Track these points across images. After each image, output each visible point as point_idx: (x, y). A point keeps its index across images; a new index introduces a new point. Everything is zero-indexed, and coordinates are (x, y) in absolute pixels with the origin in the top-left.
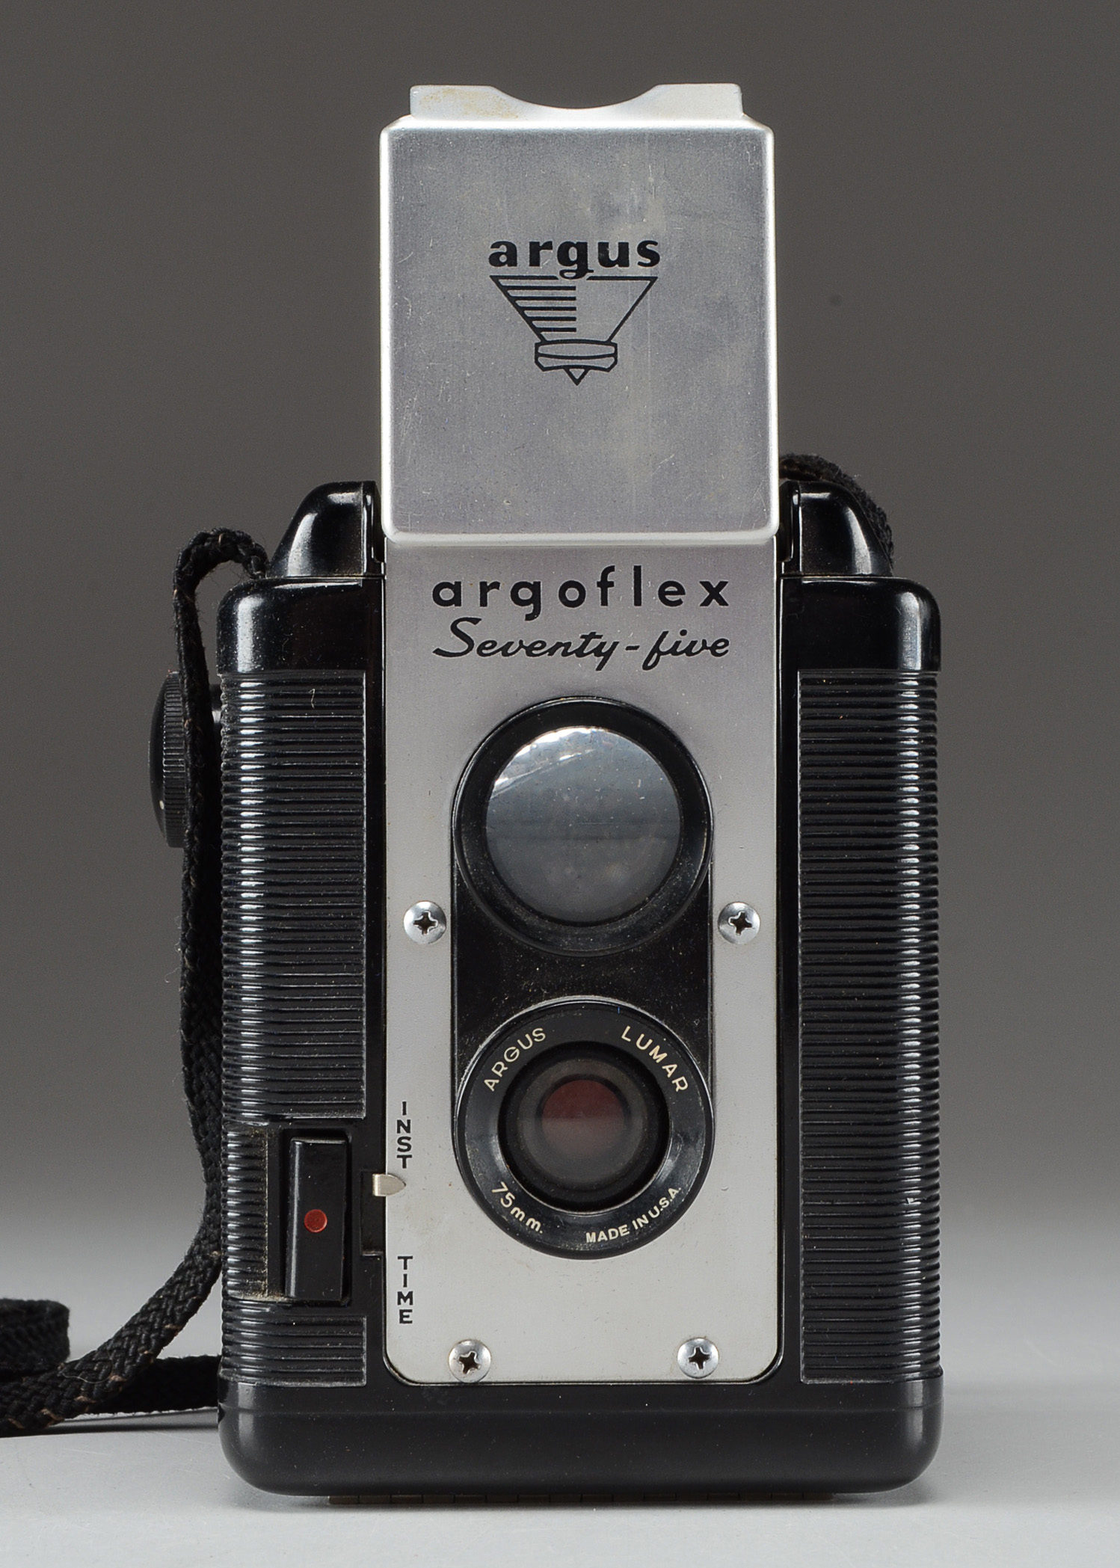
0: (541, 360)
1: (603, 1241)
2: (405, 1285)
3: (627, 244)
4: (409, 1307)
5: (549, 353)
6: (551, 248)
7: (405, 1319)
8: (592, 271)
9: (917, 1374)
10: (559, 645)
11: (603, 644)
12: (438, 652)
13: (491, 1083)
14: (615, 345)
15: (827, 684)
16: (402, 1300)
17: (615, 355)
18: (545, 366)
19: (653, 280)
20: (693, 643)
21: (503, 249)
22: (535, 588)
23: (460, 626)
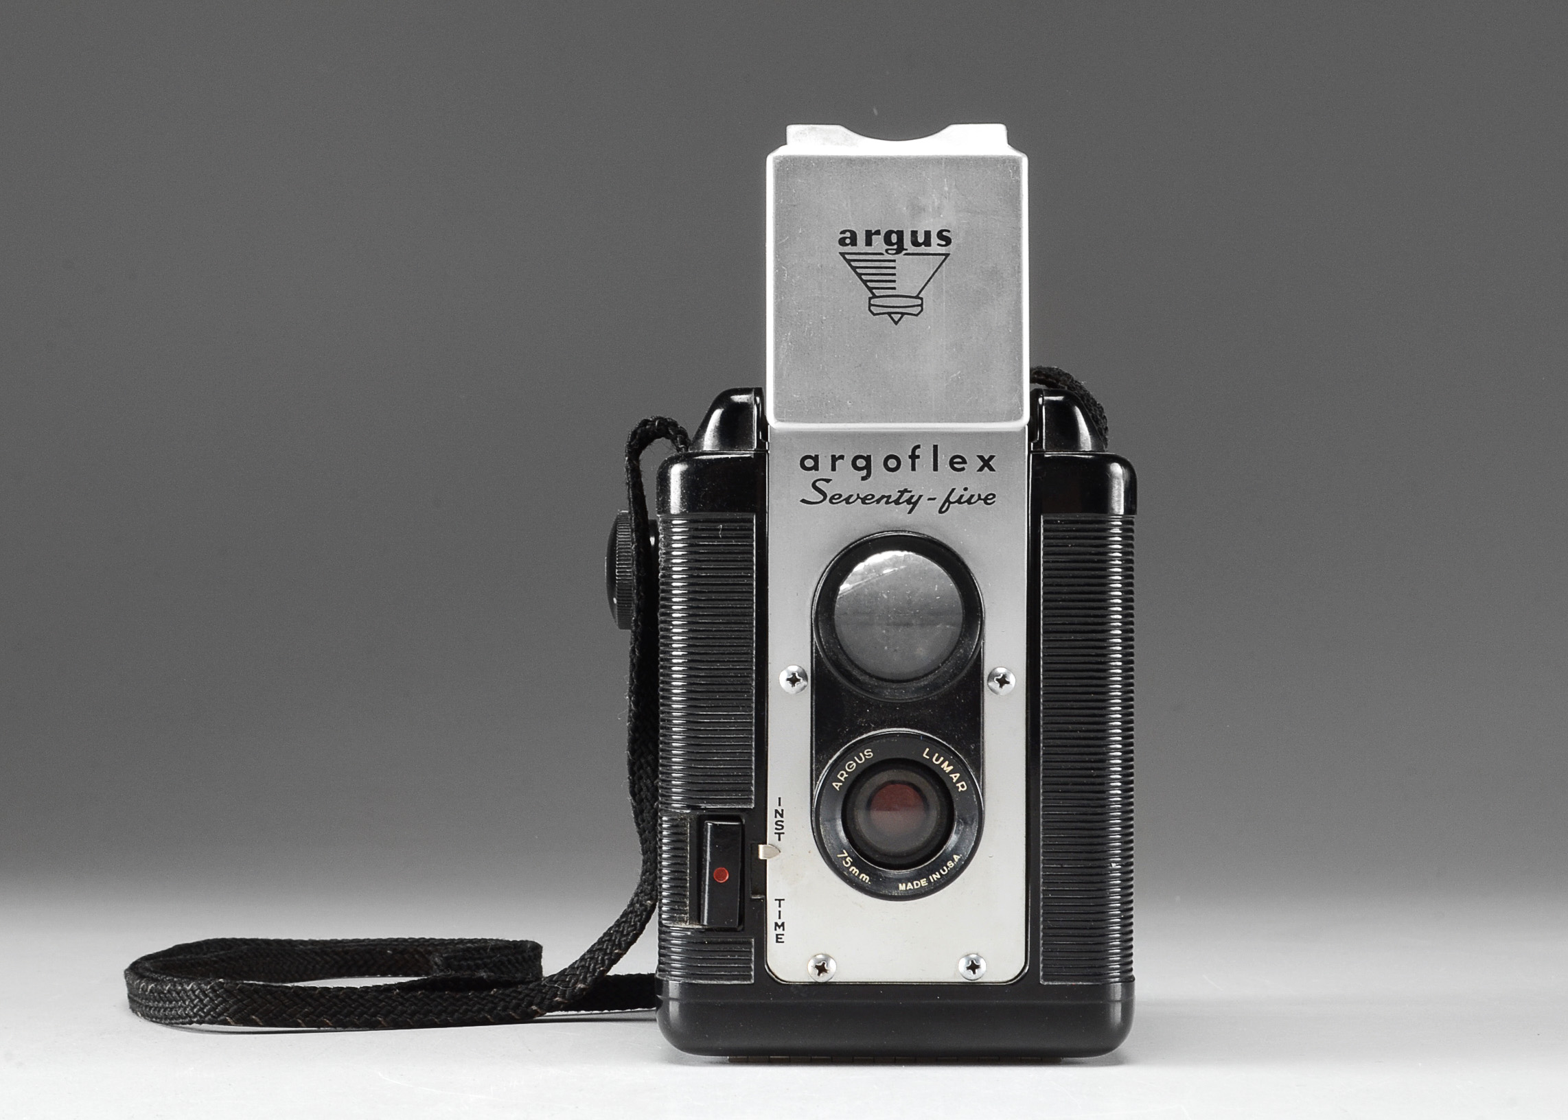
0: (872, 308)
1: (910, 889)
2: (780, 918)
3: (930, 232)
4: (782, 932)
5: (878, 304)
6: (879, 234)
7: (779, 940)
8: (906, 250)
9: (1117, 979)
10: (883, 497)
11: (912, 497)
12: (803, 501)
13: (837, 785)
14: (922, 299)
15: (1061, 523)
16: (777, 928)
17: (921, 305)
18: (875, 312)
19: (947, 255)
20: (972, 496)
21: (848, 234)
22: (868, 459)
23: (819, 484)
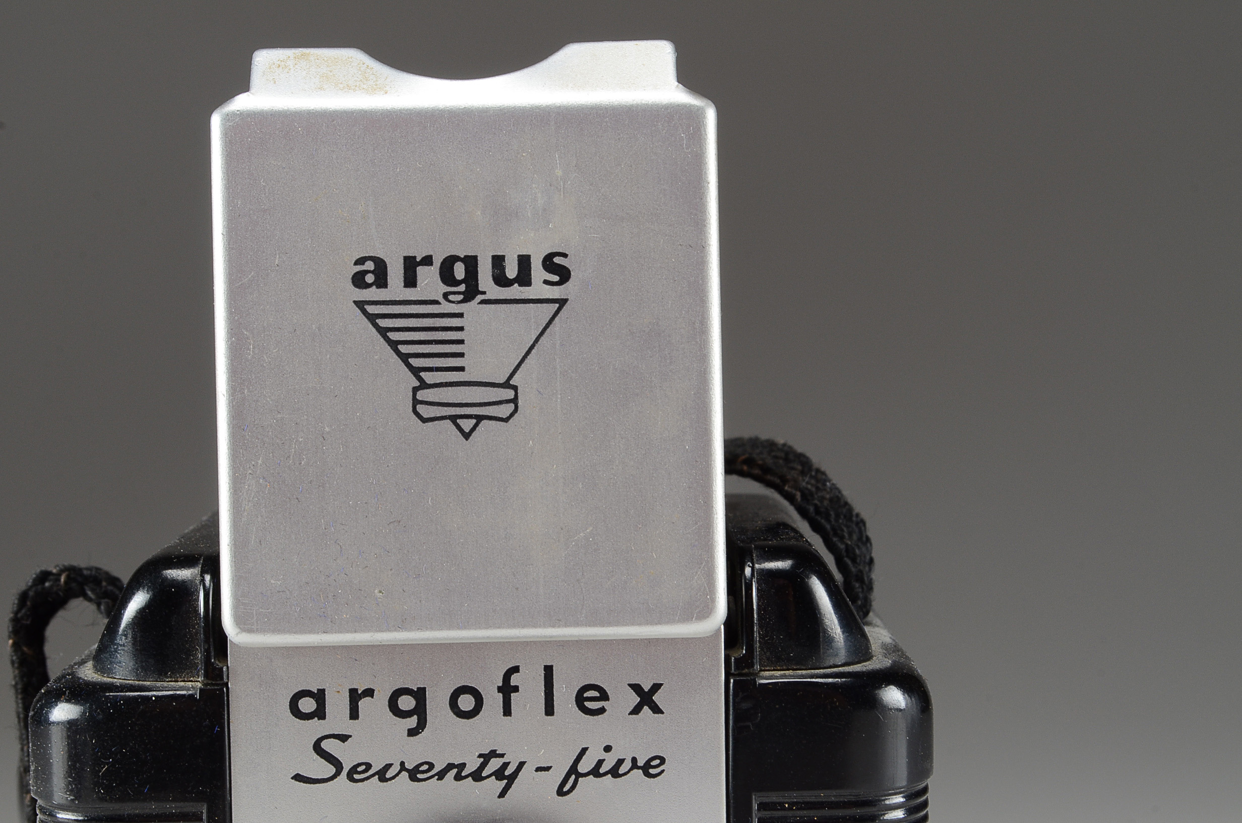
0: (421, 408)
3: (528, 257)
5: (431, 400)
6: (431, 264)
8: (484, 293)
10: (450, 766)
11: (506, 765)
12: (298, 778)
14: (515, 388)
15: (790, 809)
17: (515, 401)
18: (426, 416)
19: (562, 302)
20: (620, 762)
21: (370, 265)
22: (420, 695)
23: (325, 745)
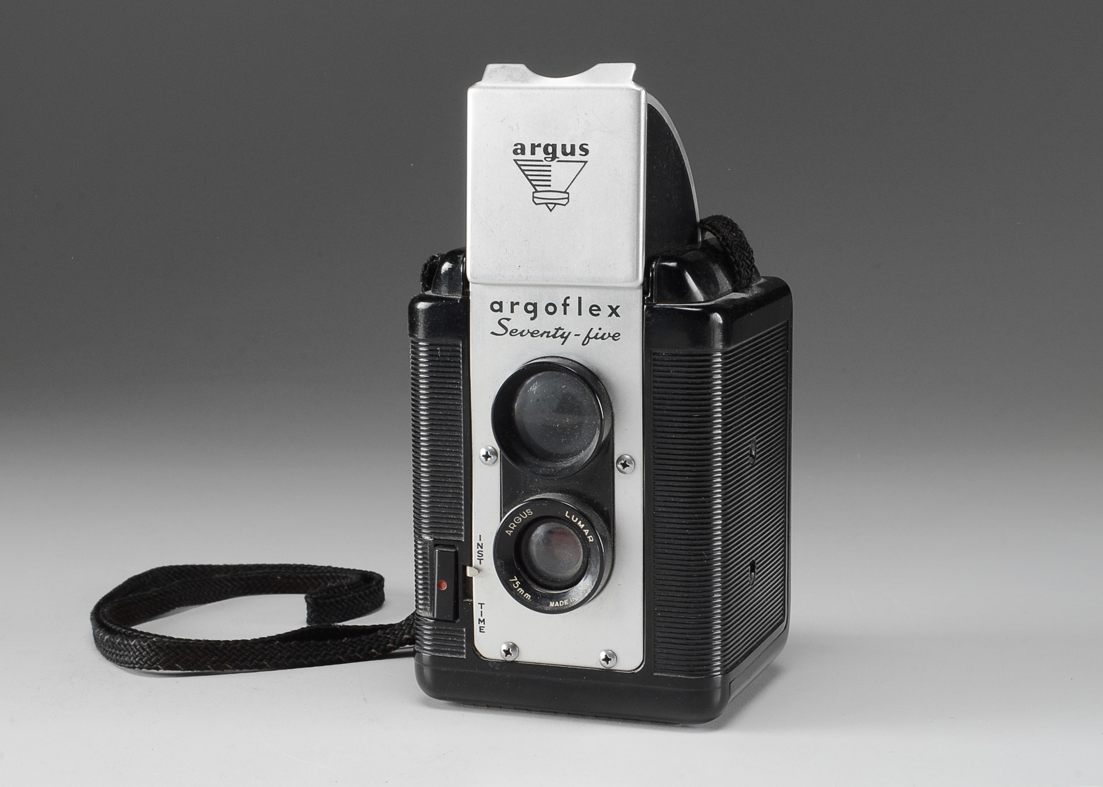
0: (535, 199)
1: (557, 606)
2: (482, 616)
3: (574, 145)
4: (483, 626)
5: (539, 197)
6: (540, 146)
7: (482, 631)
8: (558, 158)
9: (719, 673)
10: (545, 332)
11: (564, 333)
12: (492, 333)
13: (509, 532)
14: (568, 193)
15: (665, 355)
16: (480, 622)
17: (568, 198)
18: (537, 202)
19: (586, 162)
20: (604, 334)
21: (519, 146)
22: (535, 305)
23: (502, 322)
